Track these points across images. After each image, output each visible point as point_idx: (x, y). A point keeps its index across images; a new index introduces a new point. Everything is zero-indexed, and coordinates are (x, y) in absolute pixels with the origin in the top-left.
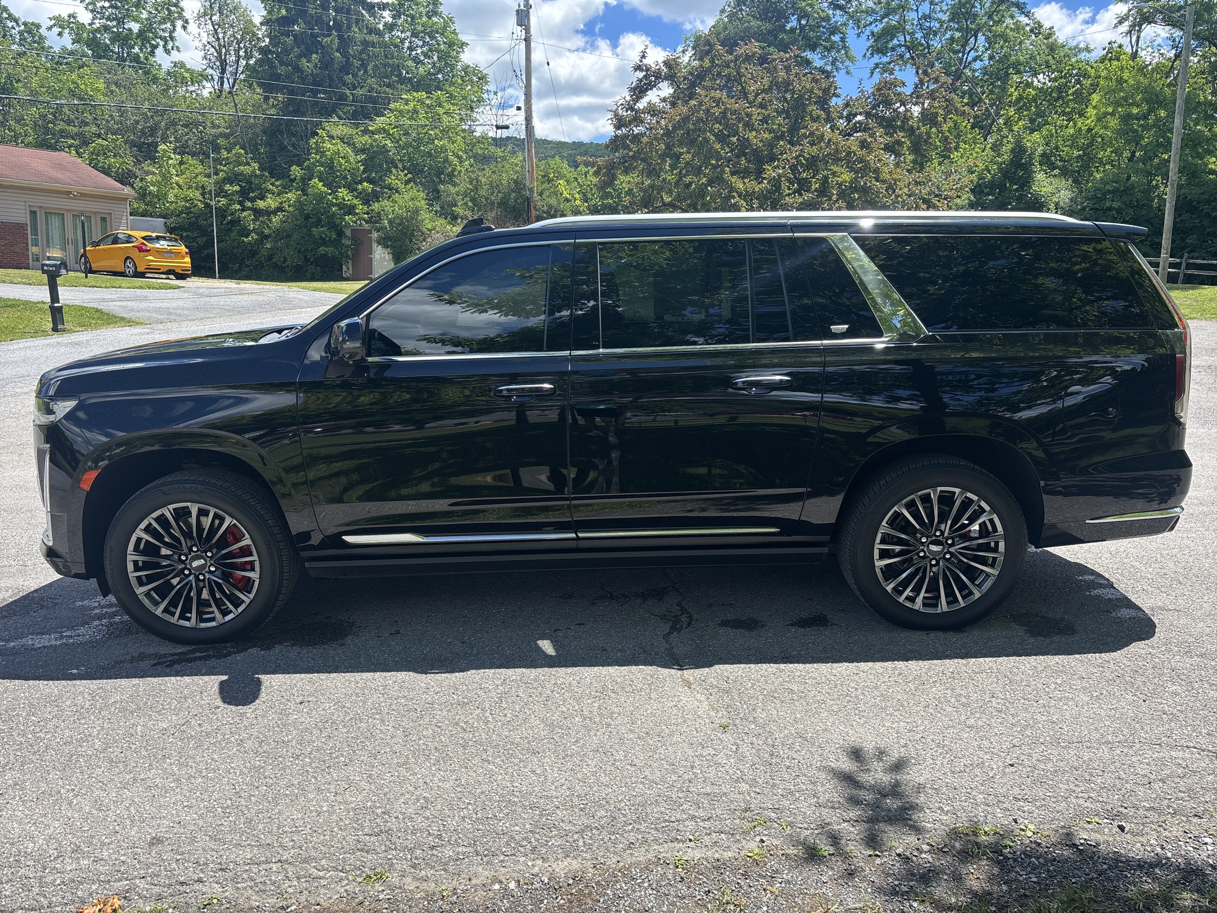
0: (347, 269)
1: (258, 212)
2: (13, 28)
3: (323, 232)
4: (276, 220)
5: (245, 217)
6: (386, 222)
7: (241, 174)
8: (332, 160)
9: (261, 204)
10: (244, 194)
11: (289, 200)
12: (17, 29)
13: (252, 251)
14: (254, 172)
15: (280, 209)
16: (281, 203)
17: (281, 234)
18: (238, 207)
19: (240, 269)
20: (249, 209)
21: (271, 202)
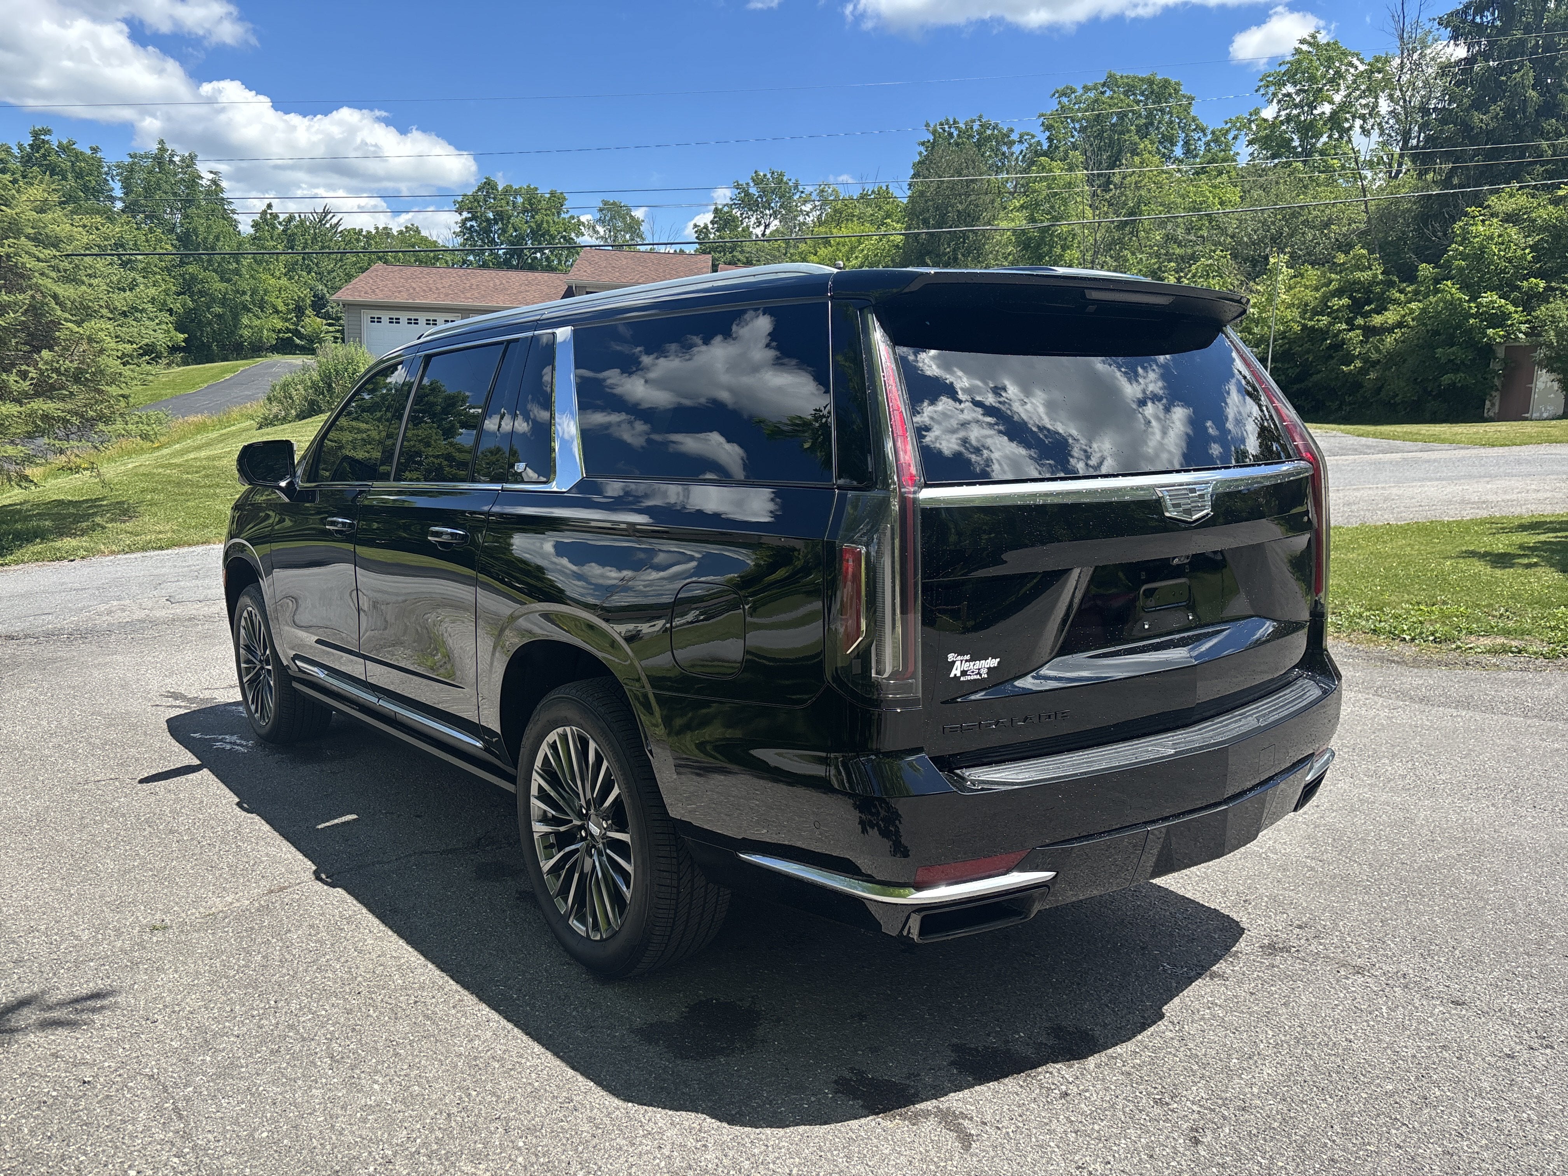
0: (1492, 406)
1: (1369, 331)
2: (1199, 139)
3: (1453, 353)
4: (1389, 340)
5: (1351, 339)
6: (1552, 333)
7: (1357, 282)
8: (1482, 248)
9: (1377, 320)
10: (1357, 307)
11: (1412, 312)
12: (1203, 139)
13: (1354, 383)
14: (1375, 276)
15: (1400, 325)
16: (1404, 316)
17: (1394, 359)
18: (1344, 326)
19: (1340, 408)
20: (1359, 327)
21: (1391, 316)
